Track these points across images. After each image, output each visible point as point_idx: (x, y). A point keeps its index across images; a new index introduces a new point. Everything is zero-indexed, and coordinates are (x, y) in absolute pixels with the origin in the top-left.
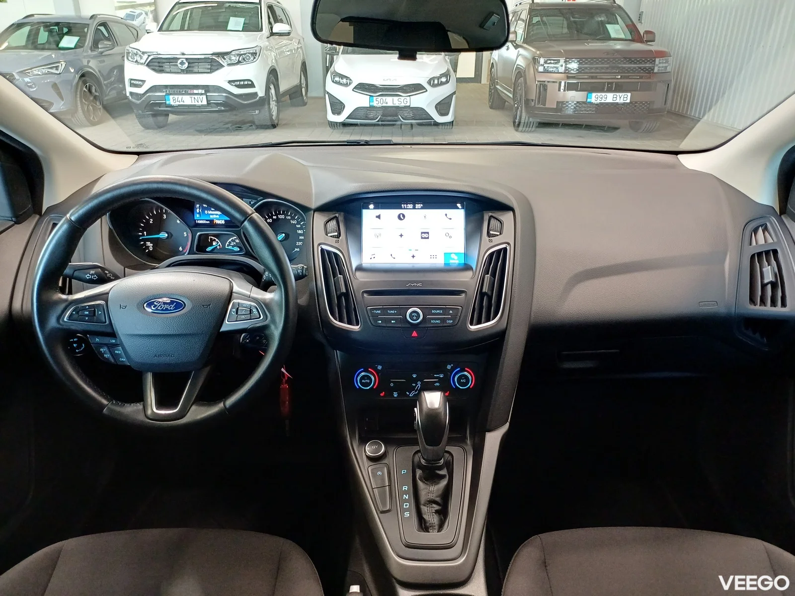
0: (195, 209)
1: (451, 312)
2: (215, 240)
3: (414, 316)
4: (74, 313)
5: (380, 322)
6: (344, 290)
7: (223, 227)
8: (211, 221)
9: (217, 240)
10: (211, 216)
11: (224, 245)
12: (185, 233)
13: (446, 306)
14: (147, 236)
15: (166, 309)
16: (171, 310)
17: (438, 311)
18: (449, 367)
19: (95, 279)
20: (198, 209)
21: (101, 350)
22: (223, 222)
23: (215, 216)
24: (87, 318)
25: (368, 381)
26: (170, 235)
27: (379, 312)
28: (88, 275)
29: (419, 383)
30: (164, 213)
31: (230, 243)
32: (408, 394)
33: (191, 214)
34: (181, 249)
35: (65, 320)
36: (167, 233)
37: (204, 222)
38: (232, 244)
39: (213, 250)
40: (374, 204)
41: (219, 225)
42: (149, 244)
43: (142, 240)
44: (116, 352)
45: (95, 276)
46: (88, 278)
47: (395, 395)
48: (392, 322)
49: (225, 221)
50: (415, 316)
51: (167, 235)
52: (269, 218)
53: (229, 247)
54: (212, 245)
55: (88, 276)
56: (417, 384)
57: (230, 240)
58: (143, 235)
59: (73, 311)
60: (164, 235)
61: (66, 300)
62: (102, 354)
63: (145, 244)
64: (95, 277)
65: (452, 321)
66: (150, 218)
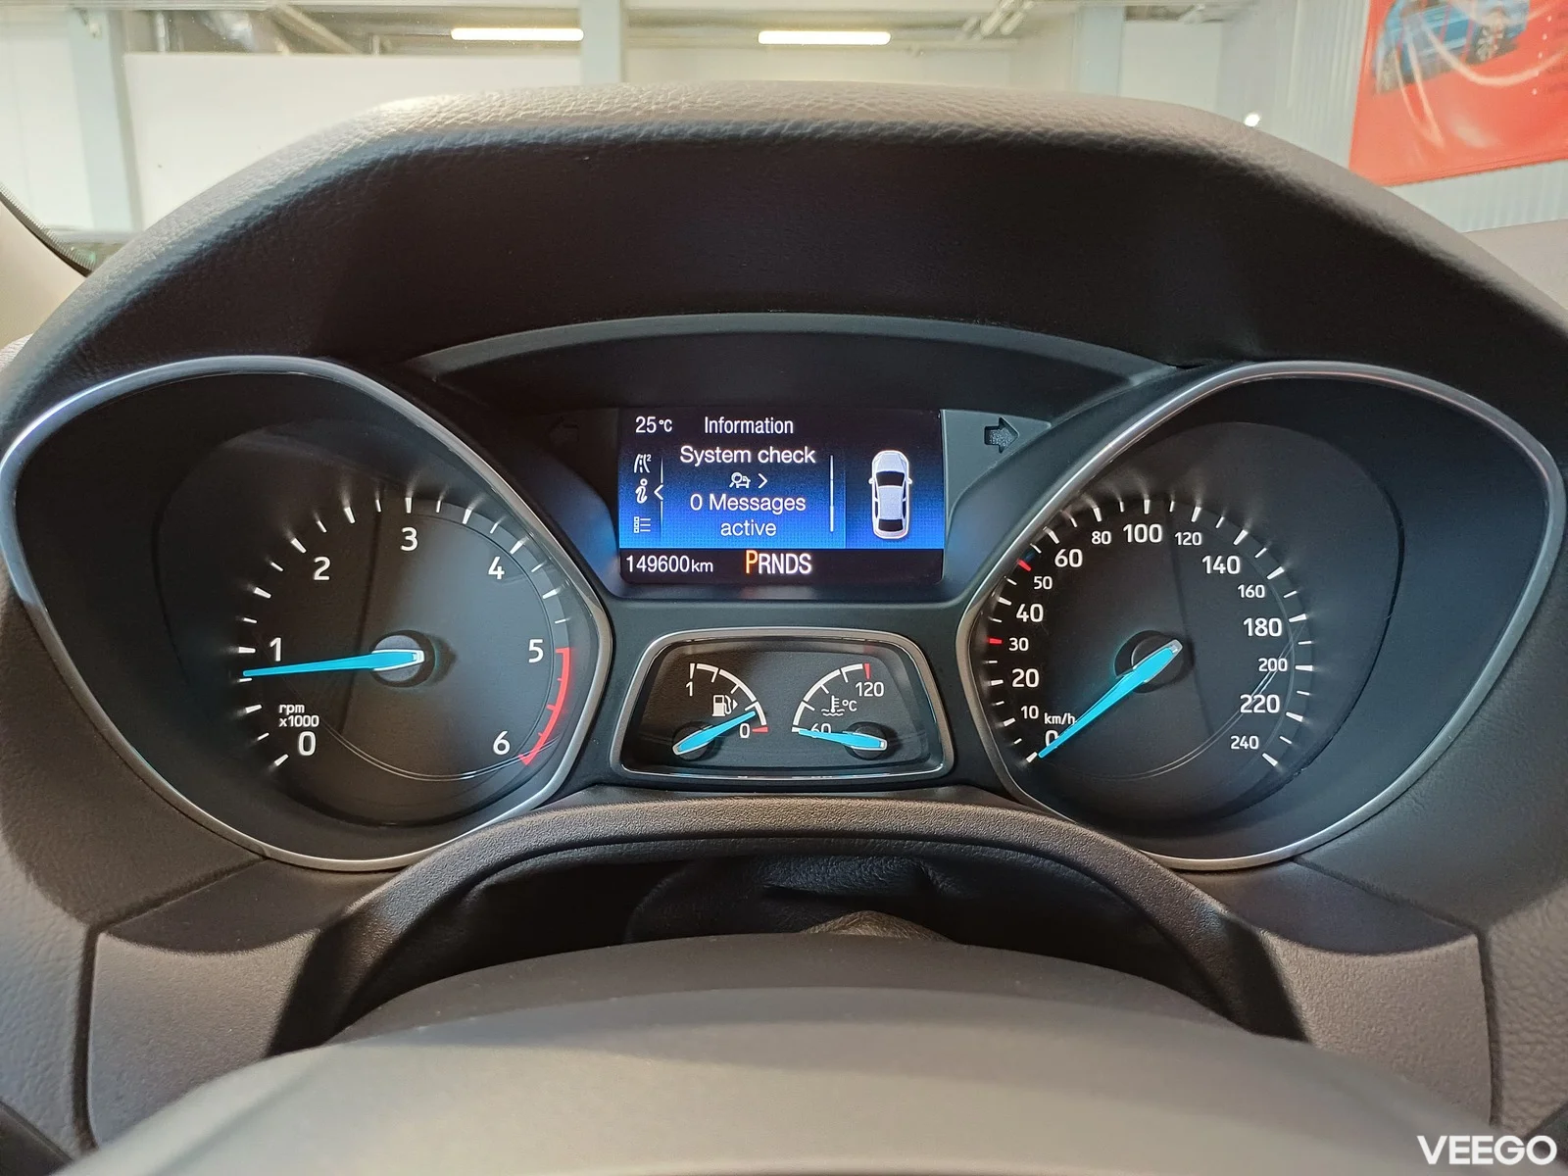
0: (622, 478)
2: (724, 686)
7: (804, 593)
8: (729, 561)
9: (739, 683)
10: (727, 530)
11: (780, 715)
12: (533, 645)
14: (281, 664)
20: (644, 482)
22: (804, 566)
23: (751, 528)
26: (440, 659)
30: (410, 521)
31: (821, 700)
33: (595, 505)
34: (501, 744)
36: (423, 642)
37: (682, 565)
38: (833, 711)
39: (715, 746)
41: (780, 580)
42: (294, 715)
43: (247, 695)
49: (819, 556)
51: (419, 657)
52: (1067, 545)
53: (813, 732)
54: (705, 719)
57: (821, 685)
58: (264, 658)
60: (397, 657)
63: (271, 714)
66: (313, 552)
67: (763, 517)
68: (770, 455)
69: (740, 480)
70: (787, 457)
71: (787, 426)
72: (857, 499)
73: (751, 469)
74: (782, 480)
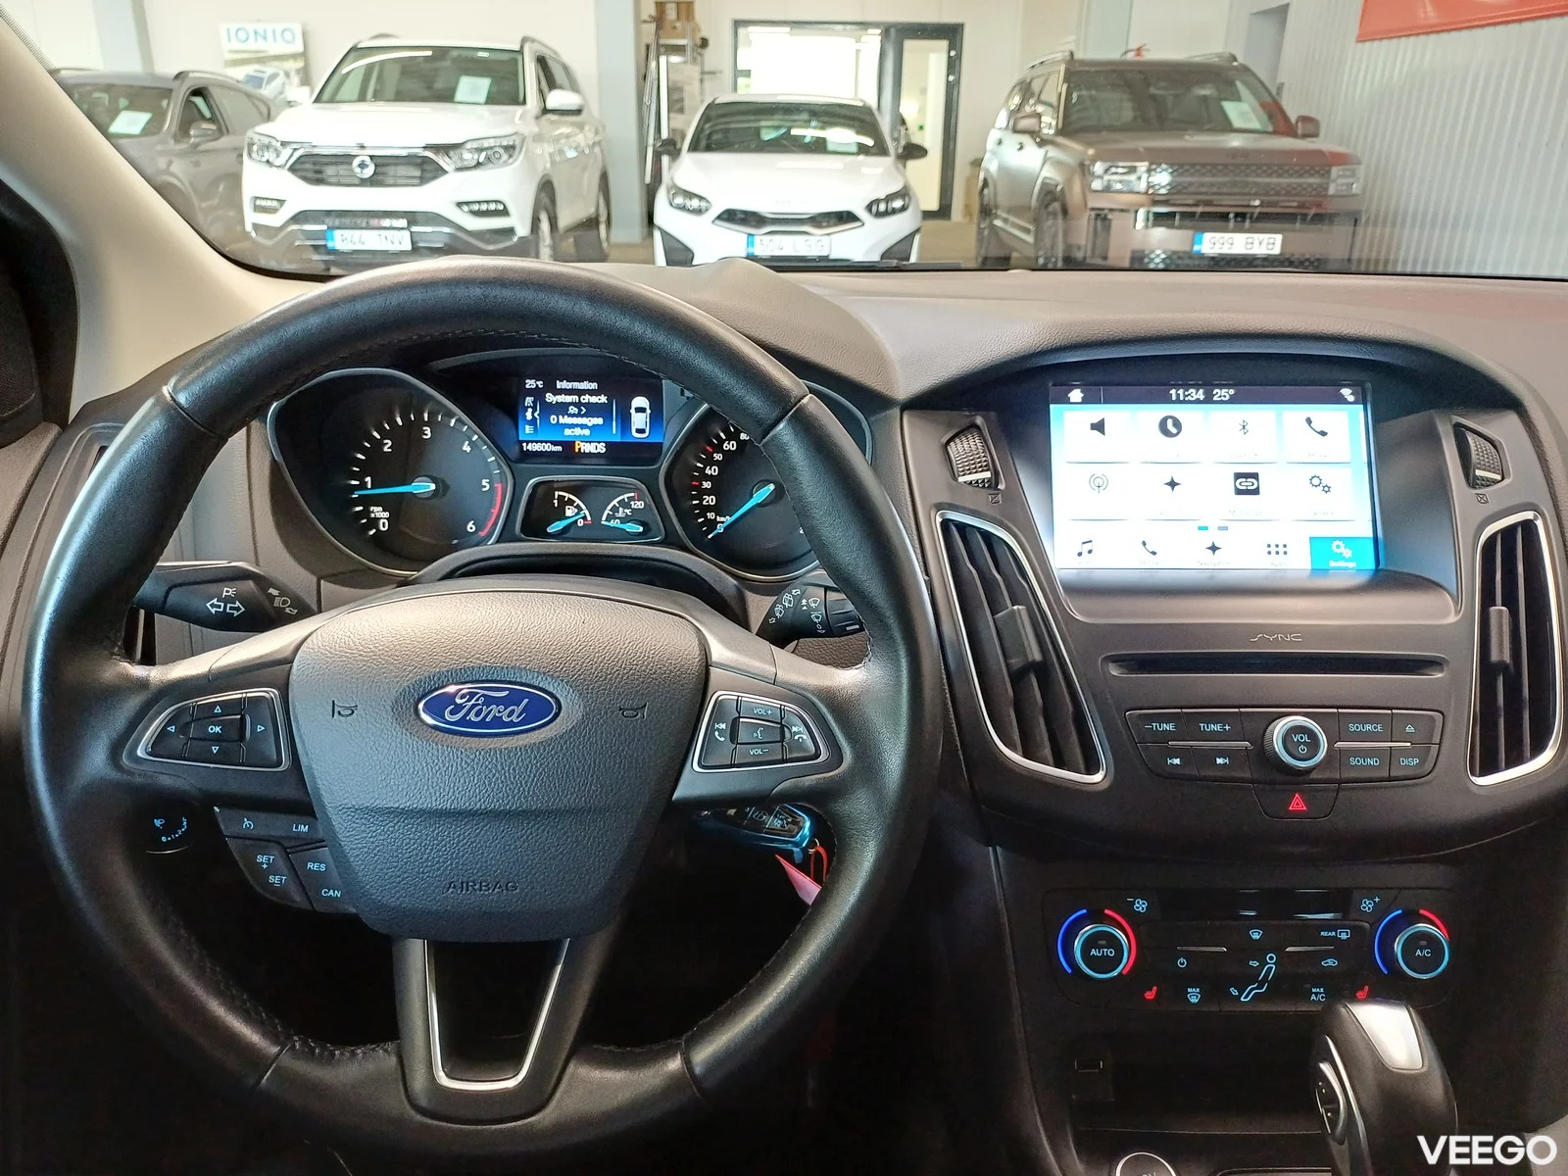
0: (520, 408)
1: (1410, 729)
2: (571, 502)
3: (1299, 743)
4: (172, 729)
5: (1177, 761)
6: (1036, 655)
7: (602, 461)
8: (568, 445)
9: (578, 501)
10: (567, 432)
11: (596, 514)
12: (484, 482)
13: (1391, 709)
14: (372, 488)
15: (498, 722)
16: (512, 724)
17: (1368, 727)
18: (1367, 906)
19: (236, 614)
20: (530, 410)
21: (260, 859)
22: (601, 448)
23: (578, 431)
24: (215, 749)
25: (1110, 952)
26: (443, 487)
27: (1169, 727)
28: (215, 601)
29: (1271, 959)
30: (427, 424)
31: (615, 509)
32: (1234, 992)
33: (506, 421)
34: (471, 527)
35: (140, 753)
36: (434, 480)
37: (548, 447)
38: (620, 514)
39: (566, 529)
40: (1084, 386)
41: (590, 455)
42: (377, 511)
43: (357, 502)
44: (310, 865)
45: (238, 604)
46: (213, 611)
47: (1194, 996)
48: (1220, 761)
49: (608, 445)
50: (1305, 743)
51: (433, 487)
52: (729, 439)
53: (612, 523)
54: (563, 517)
55: (212, 605)
56: (1263, 963)
57: (615, 502)
58: (363, 486)
59: (169, 724)
60: (423, 487)
61: (143, 684)
62: (262, 875)
63: (366, 513)
64: (238, 609)
65: (1416, 761)
66: (383, 438)
67: (583, 426)
68: (586, 398)
69: (573, 410)
70: (594, 399)
71: (594, 386)
72: (625, 420)
73: (578, 405)
74: (592, 410)
